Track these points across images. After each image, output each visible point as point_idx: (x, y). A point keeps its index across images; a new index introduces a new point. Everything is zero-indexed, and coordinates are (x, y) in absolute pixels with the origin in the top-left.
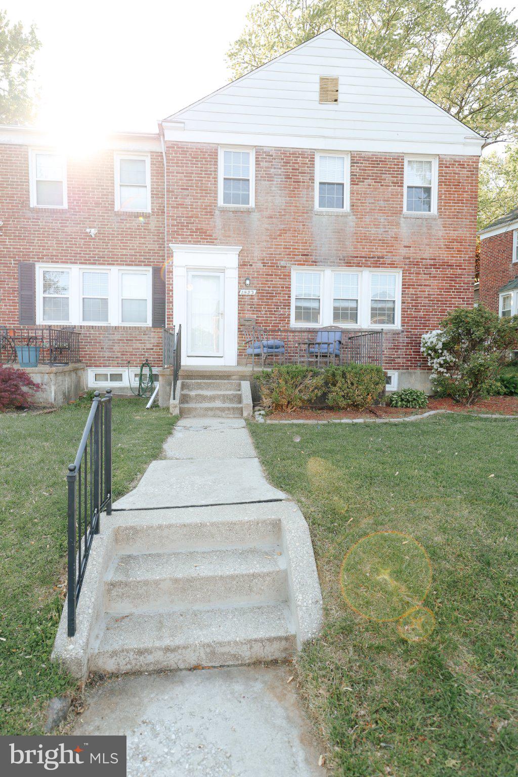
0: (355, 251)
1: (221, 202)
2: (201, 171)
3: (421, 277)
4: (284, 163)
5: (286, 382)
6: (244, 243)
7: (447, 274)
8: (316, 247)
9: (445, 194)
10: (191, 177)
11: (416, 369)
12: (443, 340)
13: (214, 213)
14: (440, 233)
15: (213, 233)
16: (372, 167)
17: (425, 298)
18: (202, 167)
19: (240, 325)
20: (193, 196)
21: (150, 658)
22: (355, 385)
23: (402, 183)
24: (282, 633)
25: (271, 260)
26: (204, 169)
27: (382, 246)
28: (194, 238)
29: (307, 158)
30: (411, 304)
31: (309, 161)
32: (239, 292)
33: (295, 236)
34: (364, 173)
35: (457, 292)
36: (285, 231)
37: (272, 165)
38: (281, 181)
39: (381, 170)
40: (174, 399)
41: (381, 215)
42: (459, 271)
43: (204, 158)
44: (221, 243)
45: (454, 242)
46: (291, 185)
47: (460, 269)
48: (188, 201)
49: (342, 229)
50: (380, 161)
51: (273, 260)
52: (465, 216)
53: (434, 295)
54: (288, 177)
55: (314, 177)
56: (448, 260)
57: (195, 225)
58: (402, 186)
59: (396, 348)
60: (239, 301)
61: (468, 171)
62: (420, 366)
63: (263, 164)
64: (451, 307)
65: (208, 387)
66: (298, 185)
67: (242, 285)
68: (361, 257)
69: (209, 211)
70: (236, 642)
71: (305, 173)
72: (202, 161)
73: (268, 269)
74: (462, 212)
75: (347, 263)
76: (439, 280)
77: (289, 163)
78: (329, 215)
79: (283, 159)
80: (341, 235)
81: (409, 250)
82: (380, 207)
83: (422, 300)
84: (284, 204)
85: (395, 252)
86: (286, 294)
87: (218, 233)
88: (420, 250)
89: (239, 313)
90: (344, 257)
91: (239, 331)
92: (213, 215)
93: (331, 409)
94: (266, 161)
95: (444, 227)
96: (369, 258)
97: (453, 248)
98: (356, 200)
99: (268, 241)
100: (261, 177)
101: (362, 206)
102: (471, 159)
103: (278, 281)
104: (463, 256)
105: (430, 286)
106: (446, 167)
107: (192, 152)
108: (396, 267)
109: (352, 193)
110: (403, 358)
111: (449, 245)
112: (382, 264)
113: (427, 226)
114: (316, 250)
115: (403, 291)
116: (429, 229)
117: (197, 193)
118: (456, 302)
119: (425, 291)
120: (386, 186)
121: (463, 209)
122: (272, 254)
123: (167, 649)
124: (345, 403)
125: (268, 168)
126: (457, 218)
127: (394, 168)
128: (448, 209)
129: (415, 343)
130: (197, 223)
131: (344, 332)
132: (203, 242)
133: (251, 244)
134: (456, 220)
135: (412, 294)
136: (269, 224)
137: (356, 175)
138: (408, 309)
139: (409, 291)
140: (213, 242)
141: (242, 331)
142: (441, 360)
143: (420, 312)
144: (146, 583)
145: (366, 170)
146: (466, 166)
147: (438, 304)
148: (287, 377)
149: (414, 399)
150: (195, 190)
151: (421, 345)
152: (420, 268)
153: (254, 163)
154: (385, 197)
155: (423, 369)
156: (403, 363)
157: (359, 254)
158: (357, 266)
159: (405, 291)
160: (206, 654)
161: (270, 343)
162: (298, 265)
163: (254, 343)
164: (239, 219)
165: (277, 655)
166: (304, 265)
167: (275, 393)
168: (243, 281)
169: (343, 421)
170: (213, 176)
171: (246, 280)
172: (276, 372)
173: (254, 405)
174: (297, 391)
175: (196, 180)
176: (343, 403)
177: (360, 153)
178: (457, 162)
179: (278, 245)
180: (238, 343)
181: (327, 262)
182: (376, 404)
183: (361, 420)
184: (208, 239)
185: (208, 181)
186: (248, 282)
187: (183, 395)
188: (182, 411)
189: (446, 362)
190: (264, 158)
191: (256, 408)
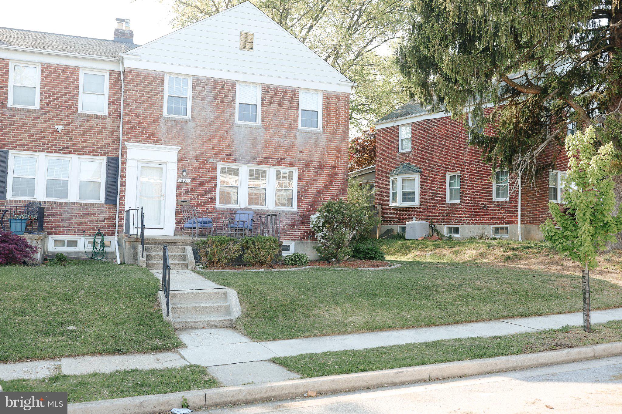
0: (264, 153)
1: (165, 113)
4: (213, 88)
5: (217, 247)
6: (182, 144)
7: (329, 173)
8: (236, 149)
9: (327, 117)
10: (144, 94)
11: (308, 240)
12: (321, 220)
13: (160, 121)
14: (324, 144)
15: (159, 136)
16: (277, 95)
17: (314, 189)
18: (152, 88)
19: (177, 205)
20: (145, 108)
21: (190, 325)
22: (261, 249)
23: (298, 108)
24: (229, 319)
25: (202, 157)
26: (153, 89)
27: (284, 151)
28: (144, 139)
29: (231, 86)
30: (304, 194)
31: (232, 88)
32: (178, 180)
33: (220, 141)
34: (271, 99)
35: (336, 186)
36: (213, 137)
37: (205, 89)
38: (211, 101)
39: (283, 98)
40: (143, 257)
41: (283, 128)
42: (337, 171)
43: (153, 81)
44: (164, 143)
45: (333, 151)
46: (218, 104)
47: (338, 169)
48: (140, 111)
49: (255, 138)
50: (282, 92)
51: (204, 157)
53: (320, 187)
54: (216, 98)
55: (235, 99)
56: (329, 163)
58: (298, 110)
59: (293, 224)
60: (177, 187)
61: (342, 103)
62: (310, 238)
63: (198, 88)
64: (332, 196)
66: (224, 105)
67: (180, 174)
68: (268, 158)
69: (157, 119)
70: (215, 321)
71: (228, 96)
72: (152, 83)
73: (200, 164)
74: (339, 130)
75: (259, 162)
76: (323, 176)
77: (218, 88)
78: (246, 127)
79: (213, 86)
80: (254, 142)
81: (303, 154)
82: (282, 123)
83: (312, 190)
84: (213, 117)
85: (293, 156)
86: (213, 183)
87: (163, 135)
88: (310, 155)
89: (177, 196)
90: (256, 157)
91: (176, 210)
92: (159, 123)
93: (245, 265)
94: (200, 86)
95: (327, 140)
96: (274, 159)
97: (333, 155)
98: (266, 117)
99: (200, 144)
100: (196, 97)
101: (269, 122)
102: (344, 95)
103: (206, 173)
104: (340, 160)
105: (317, 180)
106: (327, 99)
107: (145, 76)
108: (294, 166)
109: (262, 112)
110: (298, 232)
111: (330, 153)
112: (283, 163)
113: (315, 139)
114: (236, 151)
115: (298, 183)
116: (316, 141)
117: (147, 106)
118: (335, 192)
120: (286, 109)
122: (203, 153)
123: (195, 322)
124: (254, 261)
125: (202, 91)
126: (336, 134)
127: (292, 97)
128: (329, 128)
129: (306, 221)
130: (146, 128)
131: (256, 212)
132: (151, 142)
133: (188, 145)
134: (334, 135)
135: (305, 186)
136: (202, 131)
137: (265, 100)
138: (302, 196)
139: (303, 184)
140: (158, 143)
141: (178, 210)
142: (322, 234)
143: (310, 199)
144: (184, 308)
145: (272, 97)
146: (341, 99)
147: (323, 193)
148: (218, 244)
149: (299, 260)
150: (146, 103)
151: (311, 223)
152: (310, 167)
153: (192, 87)
154: (285, 117)
155: (312, 240)
156: (298, 236)
157: (267, 155)
158: (265, 164)
159: (300, 183)
160: (206, 324)
161: (201, 220)
162: (223, 161)
163: (190, 219)
164: (179, 127)
165: (228, 325)
166: (227, 162)
167: (209, 254)
168: (181, 172)
169: (252, 270)
170: (160, 94)
171: (183, 171)
172: (210, 241)
173: (196, 262)
174: (224, 253)
175: (147, 97)
176: (253, 261)
177: (268, 85)
178: (335, 96)
179: (208, 147)
180: (176, 219)
181: (243, 160)
182: (276, 262)
183: (263, 270)
184: (154, 140)
185: (156, 98)
186: (184, 173)
187: (147, 255)
188: (148, 265)
189: (325, 235)
190: (199, 84)
191: (197, 264)
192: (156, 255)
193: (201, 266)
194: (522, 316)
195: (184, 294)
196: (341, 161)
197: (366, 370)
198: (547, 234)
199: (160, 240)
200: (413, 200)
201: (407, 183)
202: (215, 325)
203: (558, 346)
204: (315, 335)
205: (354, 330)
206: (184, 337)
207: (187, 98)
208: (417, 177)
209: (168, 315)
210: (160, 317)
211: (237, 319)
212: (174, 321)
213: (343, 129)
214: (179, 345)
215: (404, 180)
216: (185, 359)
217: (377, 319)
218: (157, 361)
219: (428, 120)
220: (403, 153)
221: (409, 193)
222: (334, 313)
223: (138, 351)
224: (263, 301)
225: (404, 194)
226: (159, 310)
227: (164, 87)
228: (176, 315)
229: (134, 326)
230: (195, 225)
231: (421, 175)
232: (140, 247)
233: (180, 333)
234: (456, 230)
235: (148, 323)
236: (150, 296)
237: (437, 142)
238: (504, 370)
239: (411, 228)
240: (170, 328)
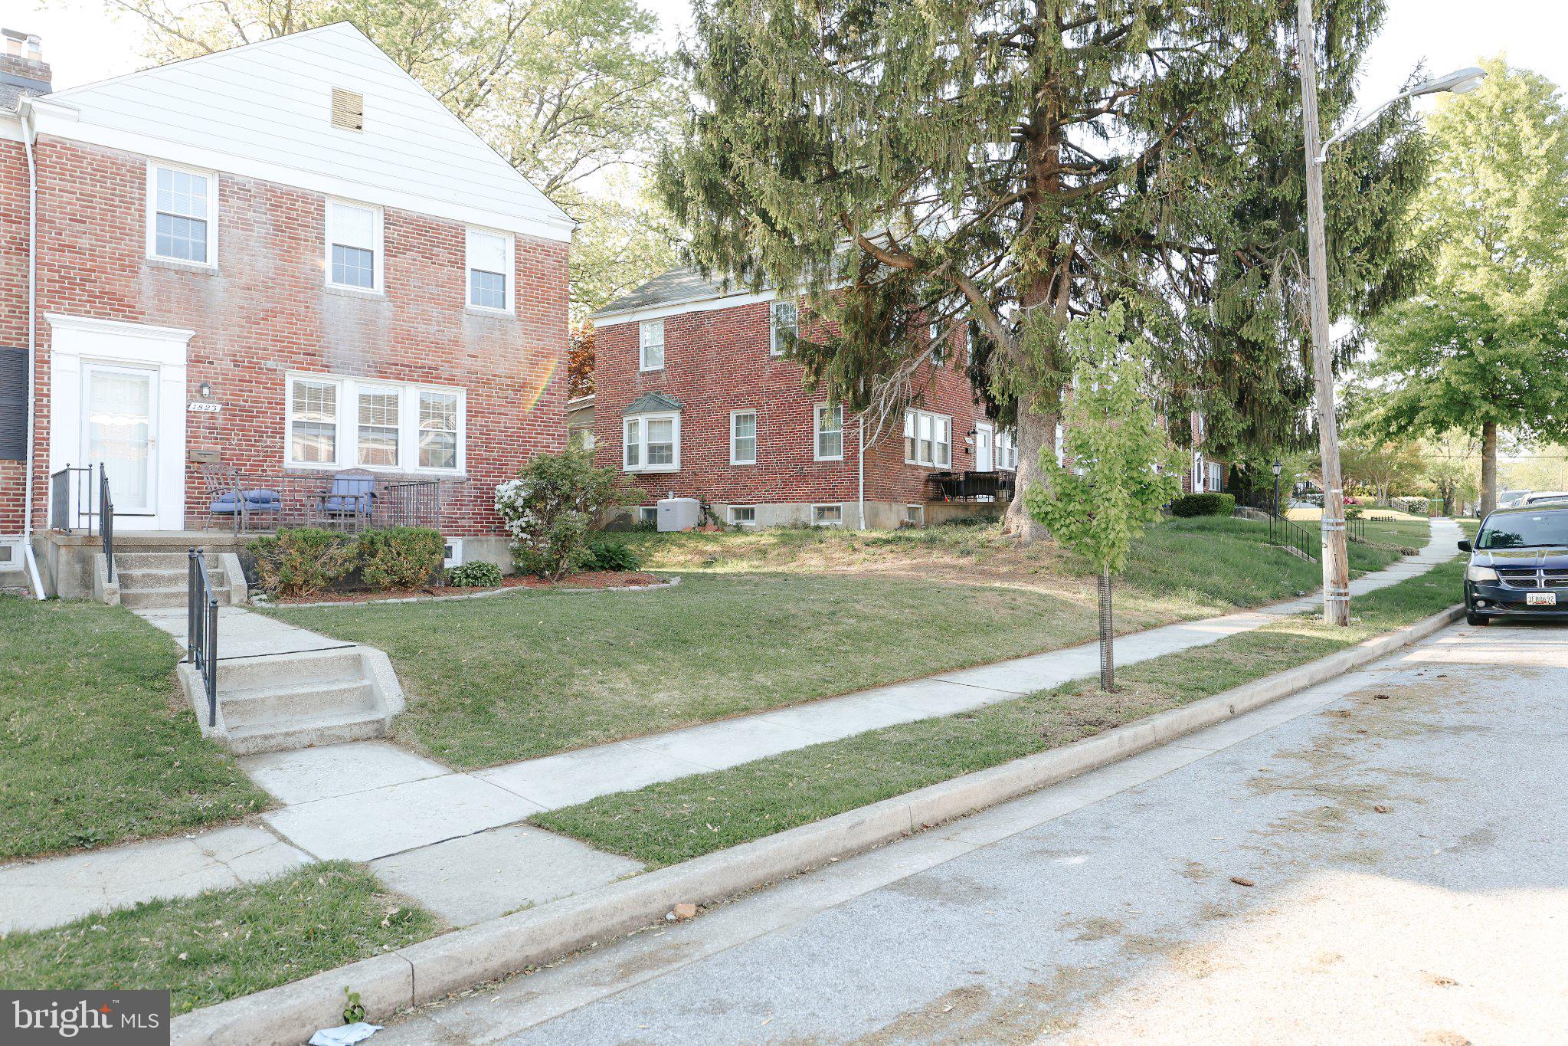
0: (393, 355)
1: (151, 252)
2: (113, 195)
3: (494, 401)
4: (271, 205)
5: (302, 553)
7: (531, 400)
8: (329, 343)
9: (524, 288)
10: (91, 202)
11: (488, 535)
12: (523, 494)
13: (139, 268)
14: (519, 342)
15: (136, 302)
16: (418, 234)
17: (500, 431)
18: (115, 189)
19: (190, 461)
20: (96, 235)
21: (273, 742)
22: (403, 555)
24: (374, 719)
25: (248, 357)
26: (118, 192)
27: (436, 352)
29: (313, 204)
30: (480, 441)
32: (189, 406)
33: (291, 323)
34: (405, 241)
35: (544, 426)
36: (274, 313)
37: (250, 206)
38: (267, 233)
39: (432, 241)
40: (110, 581)
41: (433, 305)
43: (118, 174)
44: (152, 320)
45: (538, 356)
46: (284, 241)
47: (547, 393)
49: (371, 321)
50: (430, 228)
52: (552, 321)
53: (513, 428)
54: (278, 228)
57: (98, 284)
58: (464, 269)
59: (458, 503)
60: (188, 421)
61: (554, 261)
62: (494, 531)
63: (234, 202)
65: (160, 563)
68: (402, 365)
69: (130, 265)
70: (339, 726)
71: (308, 227)
72: (115, 179)
73: (243, 372)
74: (549, 316)
75: (381, 372)
77: (281, 207)
78: (351, 296)
79: (270, 200)
80: (369, 329)
81: (476, 361)
82: (431, 294)
83: (496, 435)
84: (272, 270)
85: (456, 363)
86: (275, 414)
87: (147, 301)
88: (492, 363)
89: (187, 442)
90: (374, 362)
91: (187, 472)
92: (136, 272)
93: (367, 590)
94: (238, 198)
95: (524, 333)
96: (415, 367)
97: (538, 364)
99: (243, 327)
100: (230, 221)
102: (558, 245)
103: (259, 391)
104: (550, 375)
105: (507, 415)
106: (524, 251)
107: (94, 160)
108: (457, 385)
109: (387, 268)
110: (470, 518)
111: (532, 360)
113: (500, 330)
114: (328, 348)
115: (467, 420)
116: (504, 334)
117: (103, 231)
118: (545, 440)
119: (499, 423)
120: (440, 265)
122: (250, 348)
123: (287, 734)
124: (388, 580)
125: (243, 209)
126: (542, 323)
128: (529, 309)
129: (487, 496)
130: (101, 282)
131: (378, 478)
132: (115, 316)
133: (212, 328)
134: (540, 325)
135: (481, 426)
136: (245, 298)
138: (475, 446)
139: (477, 421)
140: (136, 318)
141: (193, 472)
142: (522, 522)
143: (493, 451)
144: (253, 701)
145: (408, 237)
146: (551, 253)
147: (518, 441)
148: (303, 545)
149: (484, 575)
150: (100, 225)
151: (495, 500)
152: (492, 388)
153: (217, 197)
154: (437, 281)
155: (498, 535)
156: (469, 526)
157: (400, 360)
158: (396, 378)
159: (471, 420)
160: (317, 736)
161: (254, 494)
162: (298, 368)
163: (223, 494)
164: (188, 285)
165: (371, 734)
166: (309, 369)
167: (283, 568)
168: (197, 388)
169: (389, 601)
170: (136, 206)
171: (202, 387)
172: (285, 538)
173: (250, 587)
174: (318, 565)
175: (100, 209)
176: (386, 580)
177: (398, 211)
178: (540, 246)
179: (261, 334)
180: (186, 493)
181: (347, 368)
182: (432, 581)
183: (413, 600)
184: (125, 311)
185: (126, 214)
186: (206, 391)
187: (120, 576)
188: (124, 599)
189: (529, 525)
190: (235, 193)
191: (254, 591)
192: (144, 576)
193: (264, 597)
194: (962, 667)
195: (251, 666)
197: (784, 828)
198: (1037, 510)
199: (151, 539)
200: (669, 460)
201: (656, 430)
202: (339, 737)
203: (1095, 727)
204: (595, 743)
205: (674, 721)
206: (267, 777)
207: (206, 222)
208: (676, 417)
209: (213, 723)
210: (190, 730)
211: (396, 717)
212: (230, 738)
213: (556, 313)
214: (261, 804)
215: (651, 423)
216: (291, 844)
217: (712, 693)
218: (210, 860)
219: (696, 313)
220: (649, 373)
221: (661, 448)
222: (618, 686)
223: (143, 835)
224: (452, 671)
225: (652, 449)
226: (187, 713)
227: (144, 189)
228: (235, 721)
229: (118, 762)
230: (240, 506)
231: (683, 412)
232: (100, 559)
233: (251, 766)
234: (749, 514)
235: (161, 749)
236: (154, 678)
237: (713, 354)
238: (1032, 788)
239: (668, 510)
240: (223, 757)
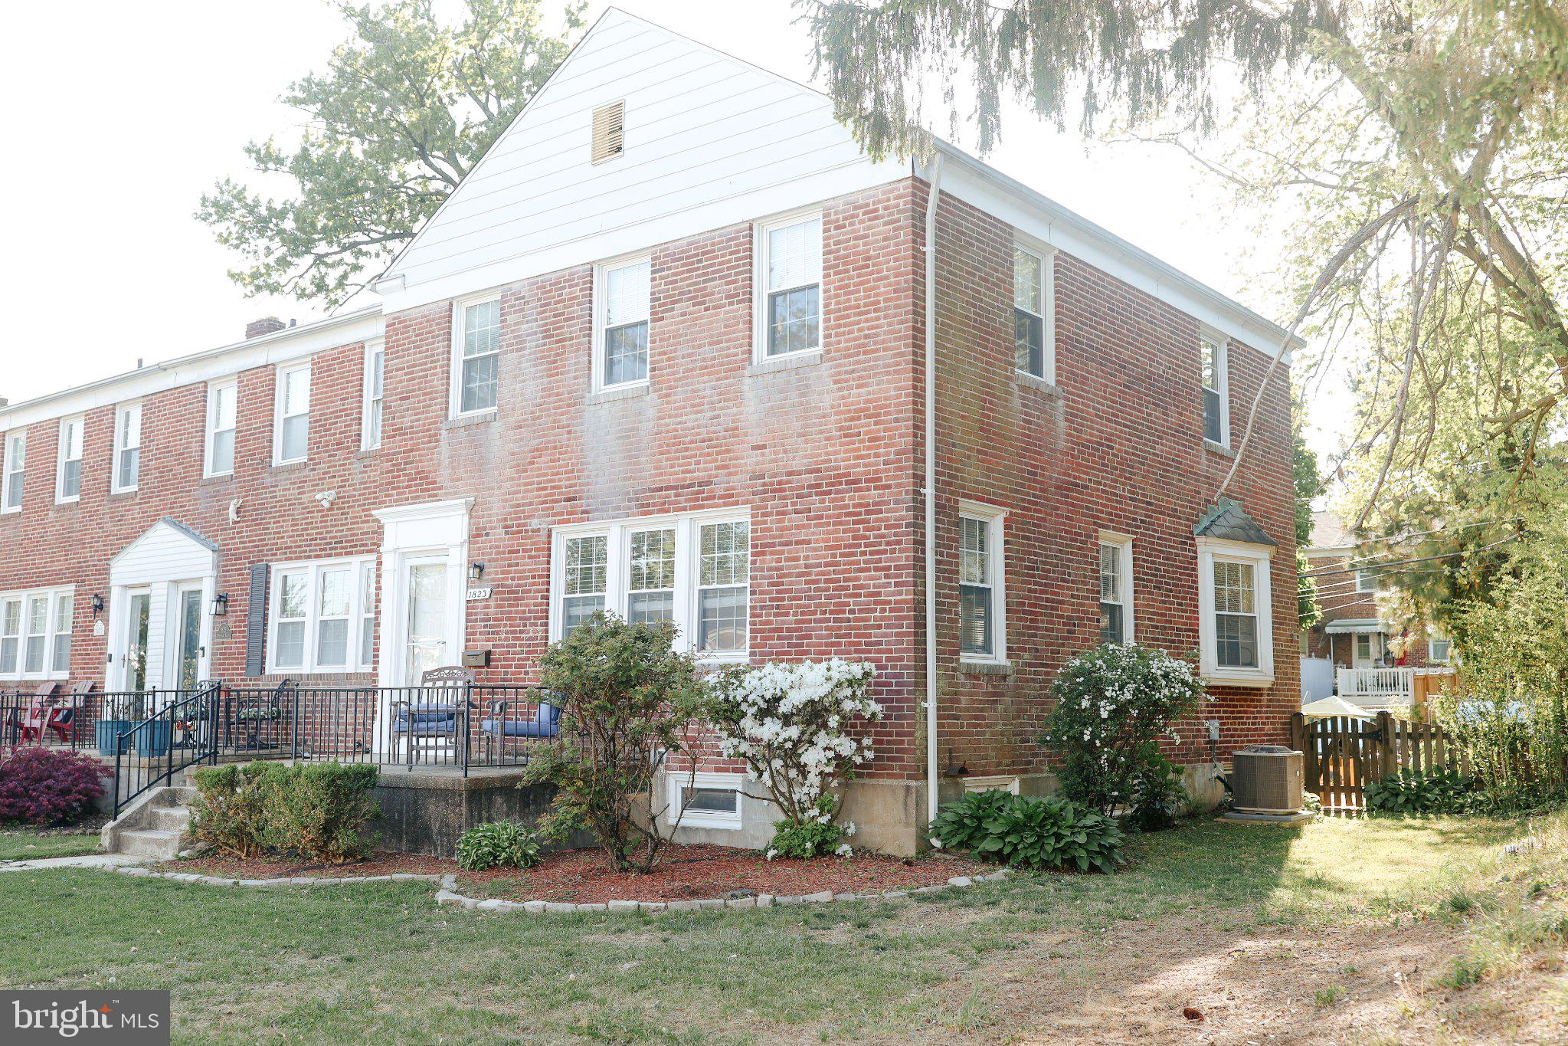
0: (656, 475)
2: (426, 357)
3: (790, 520)
4: (541, 306)
6: (477, 490)
7: (847, 506)
8: (589, 477)
9: (837, 296)
13: (440, 434)
14: (828, 400)
15: (437, 476)
16: (688, 271)
17: (799, 575)
18: (427, 351)
19: (466, 666)
20: (414, 408)
23: (751, 292)
25: (516, 519)
26: (429, 353)
27: (709, 455)
28: (412, 492)
29: (580, 284)
30: (769, 598)
31: (582, 290)
32: (467, 595)
33: (554, 460)
34: (674, 289)
35: (872, 553)
37: (523, 316)
38: (536, 346)
39: (705, 274)
41: (706, 378)
42: (873, 495)
43: (430, 332)
44: (446, 494)
45: (859, 418)
46: (551, 350)
47: (876, 488)
49: (633, 429)
50: (704, 253)
51: (520, 518)
52: (884, 342)
53: (819, 565)
54: (546, 335)
55: (591, 322)
56: (848, 467)
57: (414, 465)
58: (751, 300)
60: (467, 614)
61: (886, 224)
63: (512, 319)
64: (859, 595)
66: (562, 347)
67: (470, 579)
68: (667, 489)
69: (435, 432)
72: (428, 339)
73: (512, 539)
74: (877, 335)
76: (828, 524)
77: (550, 304)
78: (611, 400)
79: (541, 299)
80: (631, 443)
81: (763, 455)
82: (704, 360)
83: (791, 583)
84: (540, 393)
85: (734, 466)
86: (538, 591)
87: (443, 476)
89: (467, 640)
90: (637, 492)
92: (438, 440)
94: (515, 312)
95: (836, 382)
96: (683, 487)
97: (859, 434)
98: (661, 354)
99: (513, 479)
100: (507, 346)
101: (667, 367)
102: (892, 191)
103: (527, 565)
104: (882, 450)
105: (809, 542)
106: (837, 228)
107: (417, 324)
108: (736, 503)
109: (652, 340)
111: (849, 428)
112: (709, 499)
114: (588, 484)
116: (803, 395)
117: (418, 402)
119: (797, 559)
121: (878, 327)
122: (519, 505)
125: (518, 323)
126: (865, 353)
127: (730, 261)
128: (844, 334)
130: (418, 462)
132: (424, 497)
133: (489, 489)
134: (862, 357)
135: (770, 569)
136: (517, 441)
137: (660, 299)
138: (761, 608)
139: (764, 562)
143: (787, 614)
146: (881, 212)
150: (417, 396)
152: (786, 497)
154: (712, 336)
157: (664, 480)
162: (562, 522)
164: (473, 441)
166: (570, 521)
170: (441, 363)
175: (417, 377)
177: (666, 246)
178: (860, 207)
179: (528, 484)
181: (607, 510)
184: (430, 490)
186: (475, 572)
190: (513, 306)
196: (888, 454)
213: (890, 324)
227: (450, 338)
